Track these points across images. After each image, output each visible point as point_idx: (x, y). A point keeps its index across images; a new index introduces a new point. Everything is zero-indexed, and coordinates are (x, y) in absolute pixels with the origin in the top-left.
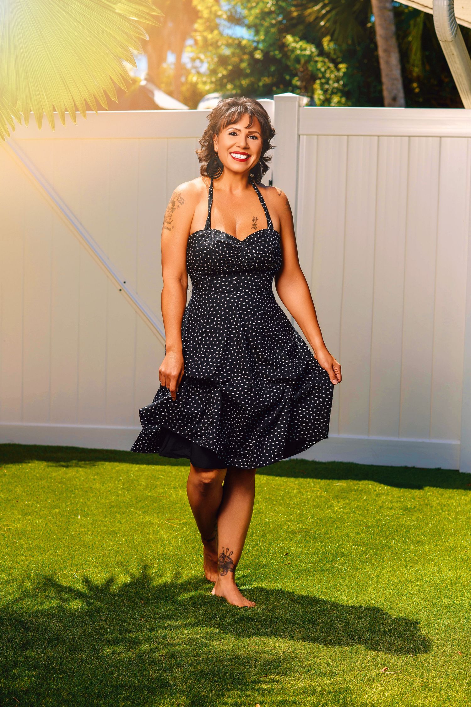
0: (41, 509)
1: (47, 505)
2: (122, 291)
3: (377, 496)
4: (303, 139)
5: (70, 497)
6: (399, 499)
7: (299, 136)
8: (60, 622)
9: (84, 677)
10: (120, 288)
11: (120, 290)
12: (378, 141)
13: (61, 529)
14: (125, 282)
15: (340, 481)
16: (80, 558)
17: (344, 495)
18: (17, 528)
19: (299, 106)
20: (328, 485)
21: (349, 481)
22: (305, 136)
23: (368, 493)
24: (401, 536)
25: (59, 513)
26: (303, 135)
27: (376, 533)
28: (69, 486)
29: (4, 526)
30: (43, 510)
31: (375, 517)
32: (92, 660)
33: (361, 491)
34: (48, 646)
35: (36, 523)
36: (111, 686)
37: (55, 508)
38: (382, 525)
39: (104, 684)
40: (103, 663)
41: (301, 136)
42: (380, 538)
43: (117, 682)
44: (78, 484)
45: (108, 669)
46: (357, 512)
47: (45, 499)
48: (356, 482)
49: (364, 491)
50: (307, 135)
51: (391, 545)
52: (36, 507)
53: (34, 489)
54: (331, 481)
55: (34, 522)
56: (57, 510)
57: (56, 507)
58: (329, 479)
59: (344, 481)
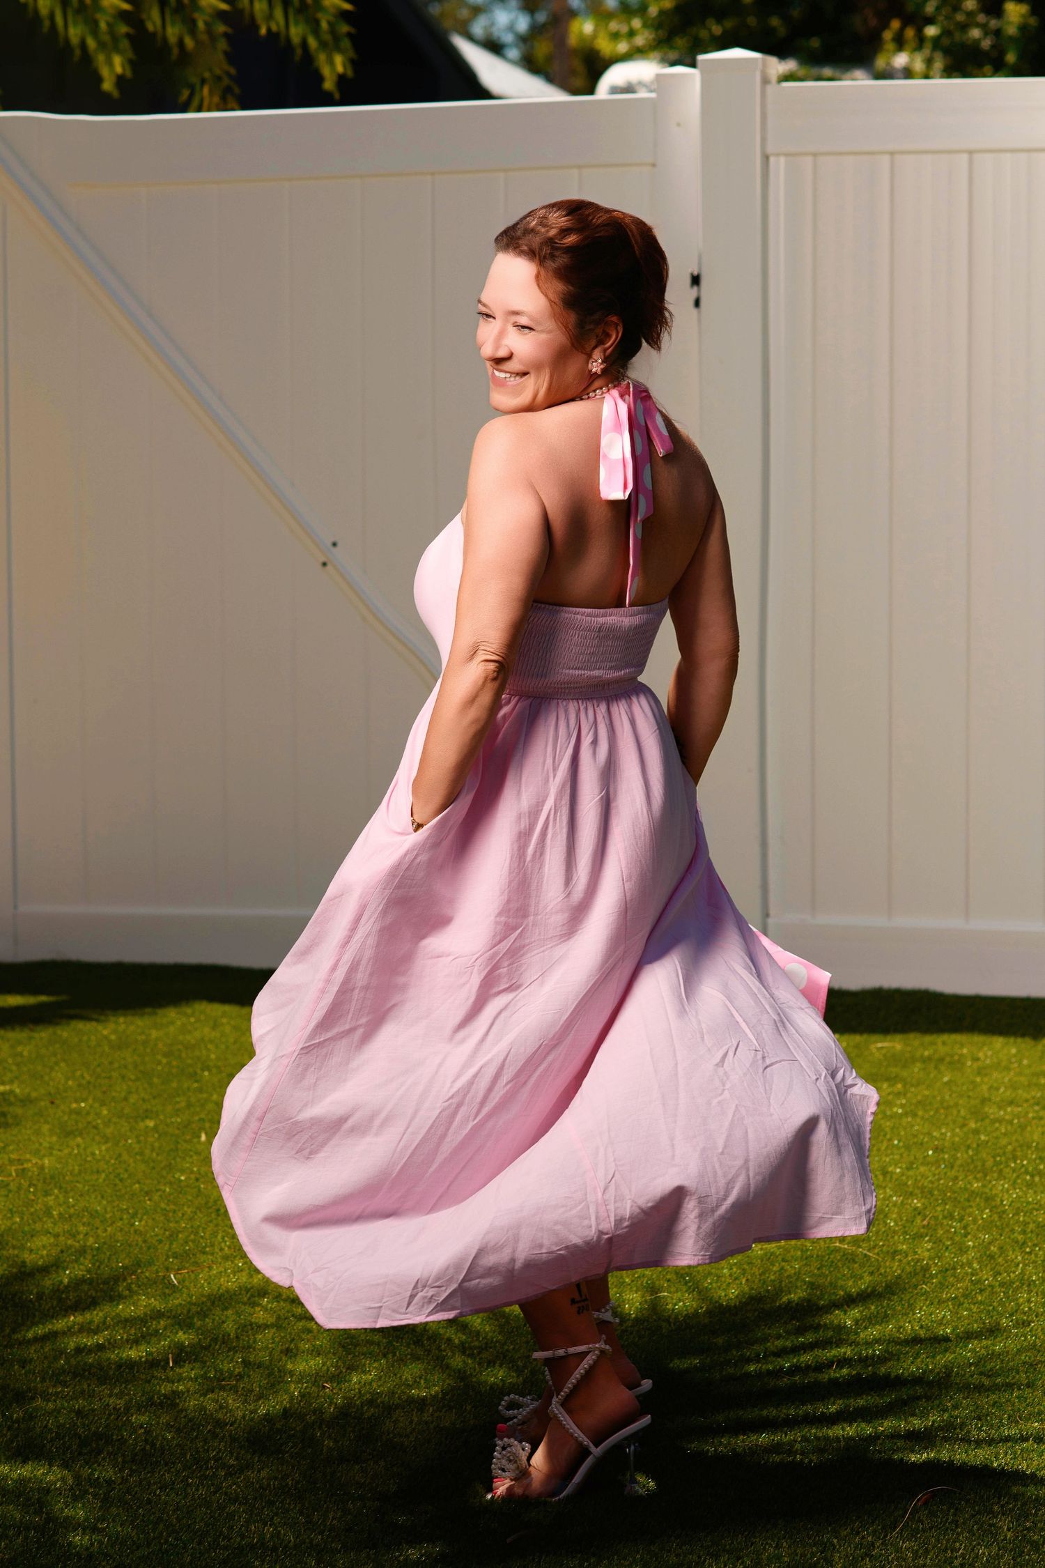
0: (110, 1121)
1: (127, 1111)
2: (329, 567)
3: (979, 1073)
4: (779, 166)
5: (188, 1089)
6: (1034, 1080)
7: (766, 158)
8: (117, 1395)
9: (161, 1526)
10: (323, 559)
11: (324, 564)
12: (971, 162)
13: (154, 1168)
14: (334, 544)
15: (889, 1037)
16: (192, 1237)
17: (894, 1070)
18: (42, 1168)
19: (765, 81)
20: (857, 1046)
21: (912, 1036)
22: (782, 159)
23: (956, 1064)
24: (1023, 1170)
25: (155, 1129)
26: (778, 155)
27: (959, 1162)
28: (189, 1061)
29: (11, 1162)
30: (115, 1123)
31: (964, 1125)
32: (188, 1485)
33: (941, 1060)
34: (80, 1454)
35: (93, 1154)
36: (226, 1548)
37: (147, 1117)
38: (978, 1145)
39: (209, 1543)
40: (215, 1493)
41: (772, 159)
42: (966, 1176)
43: (243, 1537)
44: (213, 1056)
45: (225, 1507)
46: (920, 1113)
47: (123, 1094)
48: (928, 1038)
49: (948, 1059)
50: (786, 155)
51: (994, 1192)
52: (98, 1115)
53: (99, 1070)
54: (865, 1036)
55: (88, 1151)
56: (151, 1124)
57: (147, 1115)
58: (861, 1032)
59: (898, 1037)
